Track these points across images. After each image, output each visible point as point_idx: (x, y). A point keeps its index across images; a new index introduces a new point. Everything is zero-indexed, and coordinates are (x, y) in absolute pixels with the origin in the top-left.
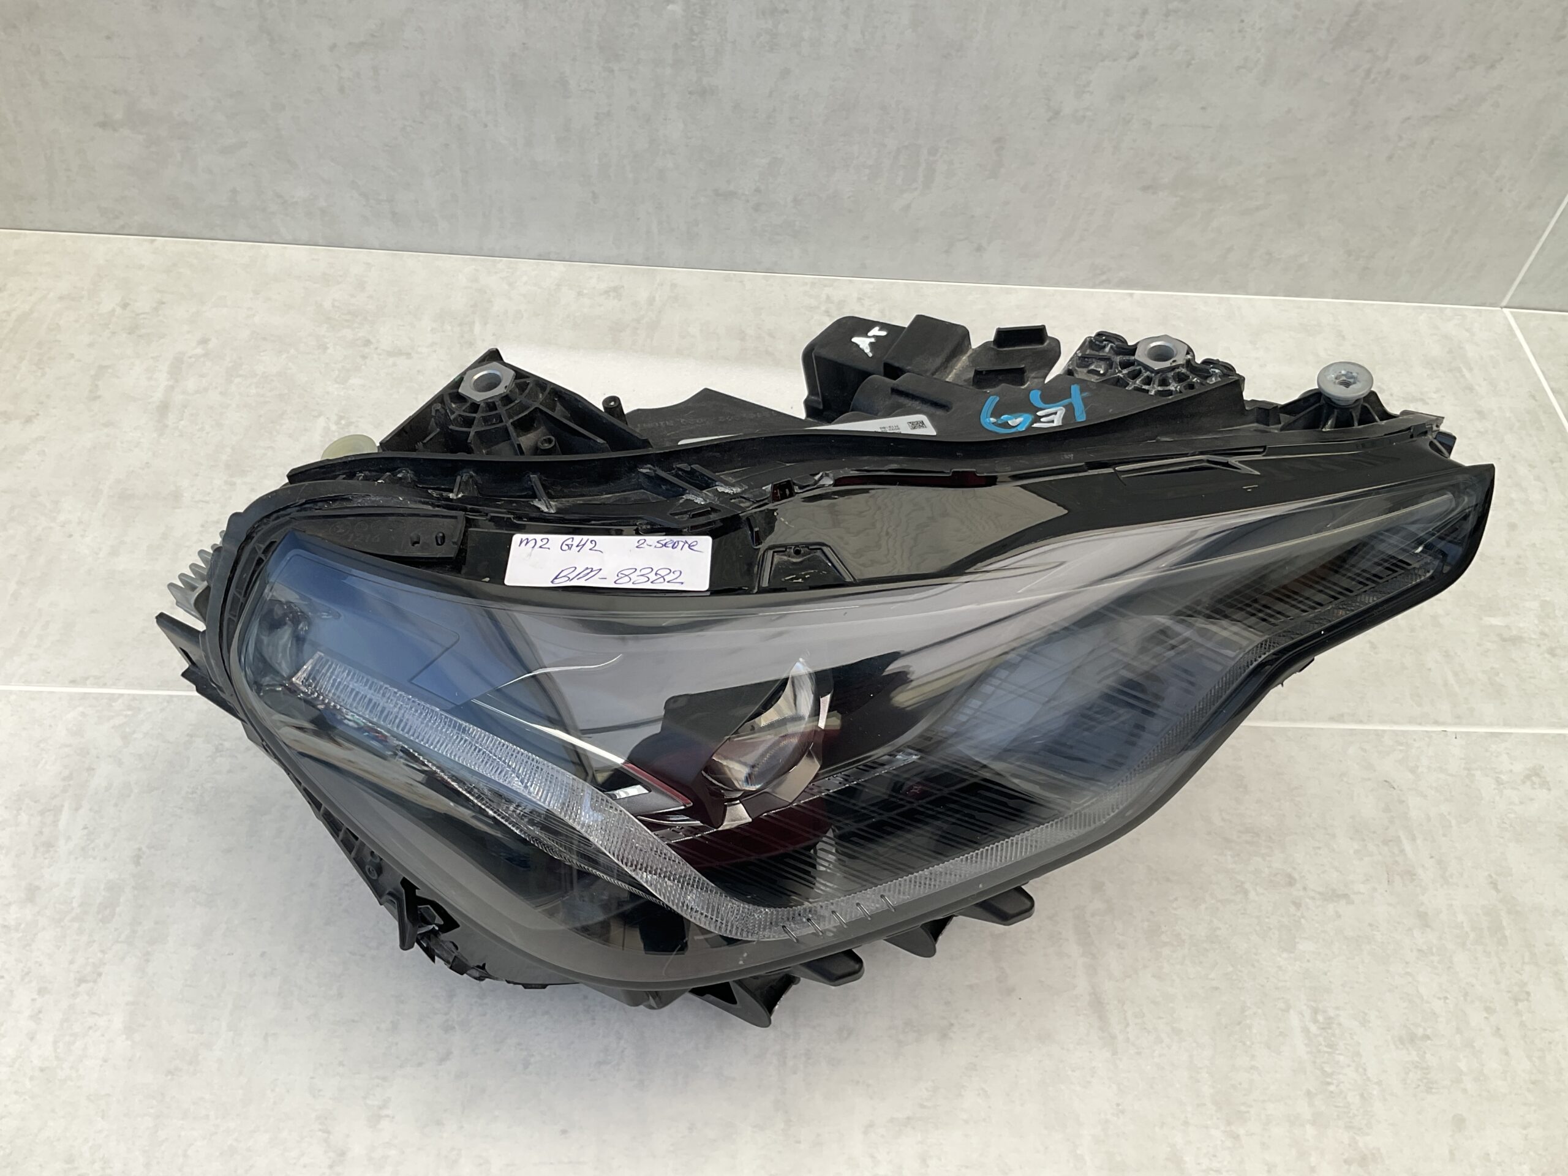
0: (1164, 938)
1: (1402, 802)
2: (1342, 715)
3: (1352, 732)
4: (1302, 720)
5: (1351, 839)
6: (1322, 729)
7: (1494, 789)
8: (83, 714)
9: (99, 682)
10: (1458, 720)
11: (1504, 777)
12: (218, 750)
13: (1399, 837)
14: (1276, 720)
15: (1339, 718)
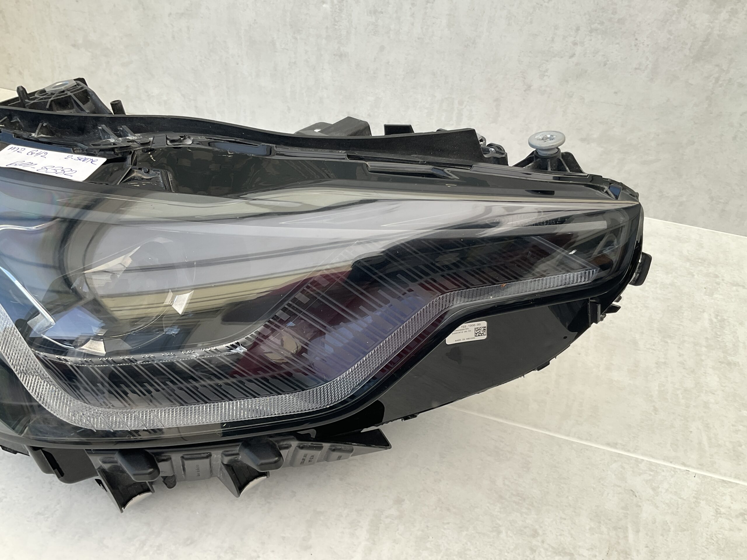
0: (428, 545)
1: (639, 506)
2: (616, 444)
3: (619, 455)
4: (587, 440)
5: (591, 519)
6: (599, 448)
7: (712, 516)
10: (701, 466)
11: (723, 510)
13: (627, 527)
14: (568, 435)
15: (615, 445)
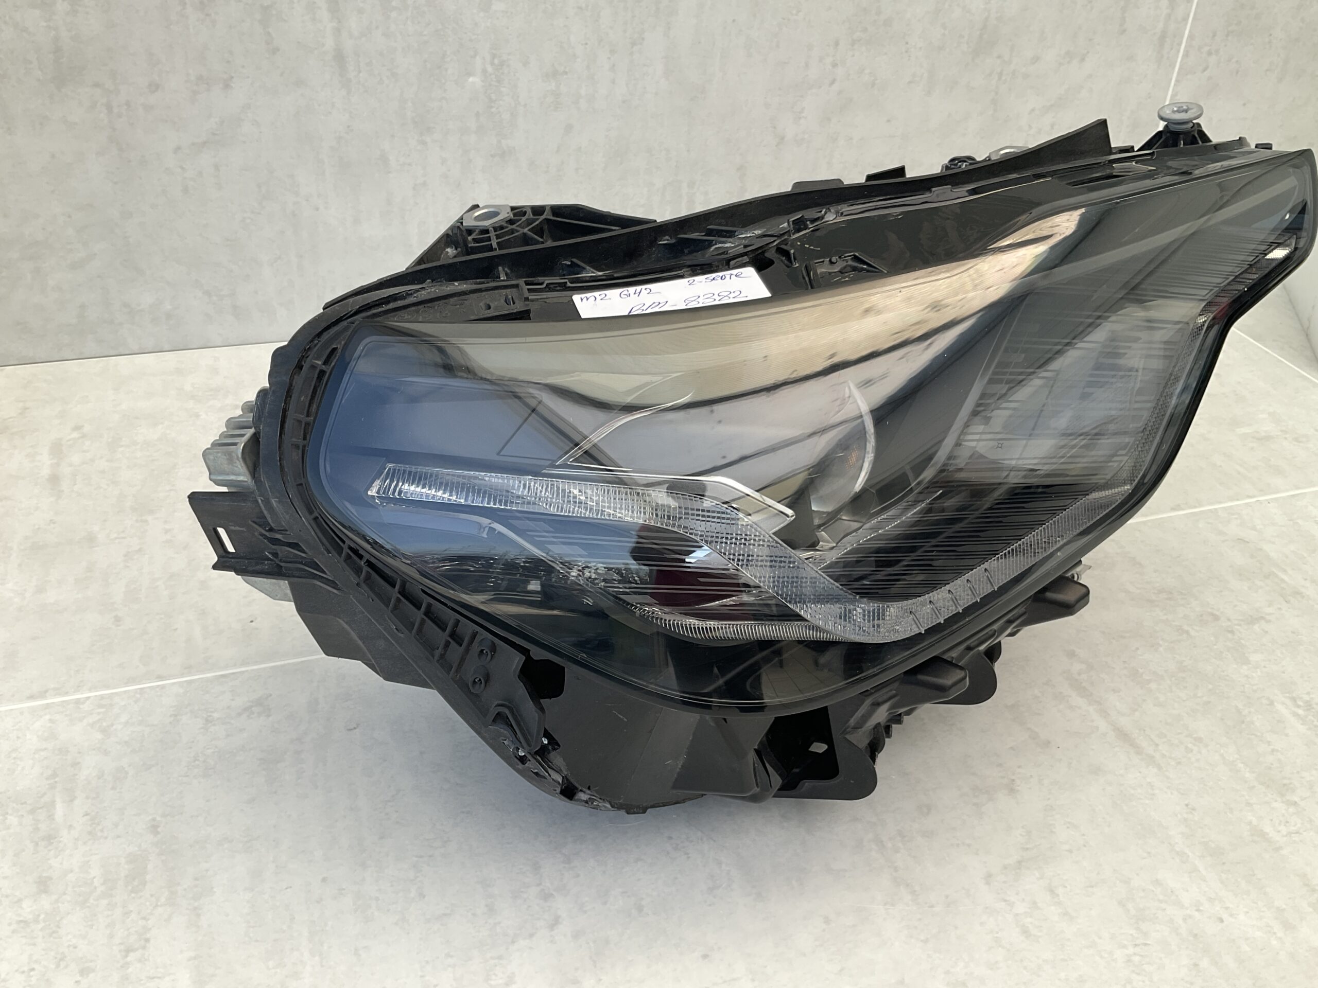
0: (1146, 677)
1: (1260, 549)
5: (1240, 580)
8: (51, 721)
9: (58, 691)
12: (208, 721)
13: (1273, 572)
